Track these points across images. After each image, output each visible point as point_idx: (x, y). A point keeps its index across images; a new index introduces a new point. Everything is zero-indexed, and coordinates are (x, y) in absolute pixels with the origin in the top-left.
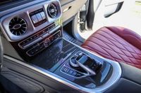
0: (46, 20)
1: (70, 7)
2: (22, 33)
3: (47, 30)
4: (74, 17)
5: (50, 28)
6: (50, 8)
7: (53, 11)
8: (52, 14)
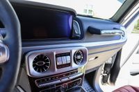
0: (69, 65)
1: (96, 58)
2: (43, 71)
3: (68, 74)
4: (98, 67)
5: (72, 73)
6: (77, 54)
7: (79, 57)
8: (78, 60)
